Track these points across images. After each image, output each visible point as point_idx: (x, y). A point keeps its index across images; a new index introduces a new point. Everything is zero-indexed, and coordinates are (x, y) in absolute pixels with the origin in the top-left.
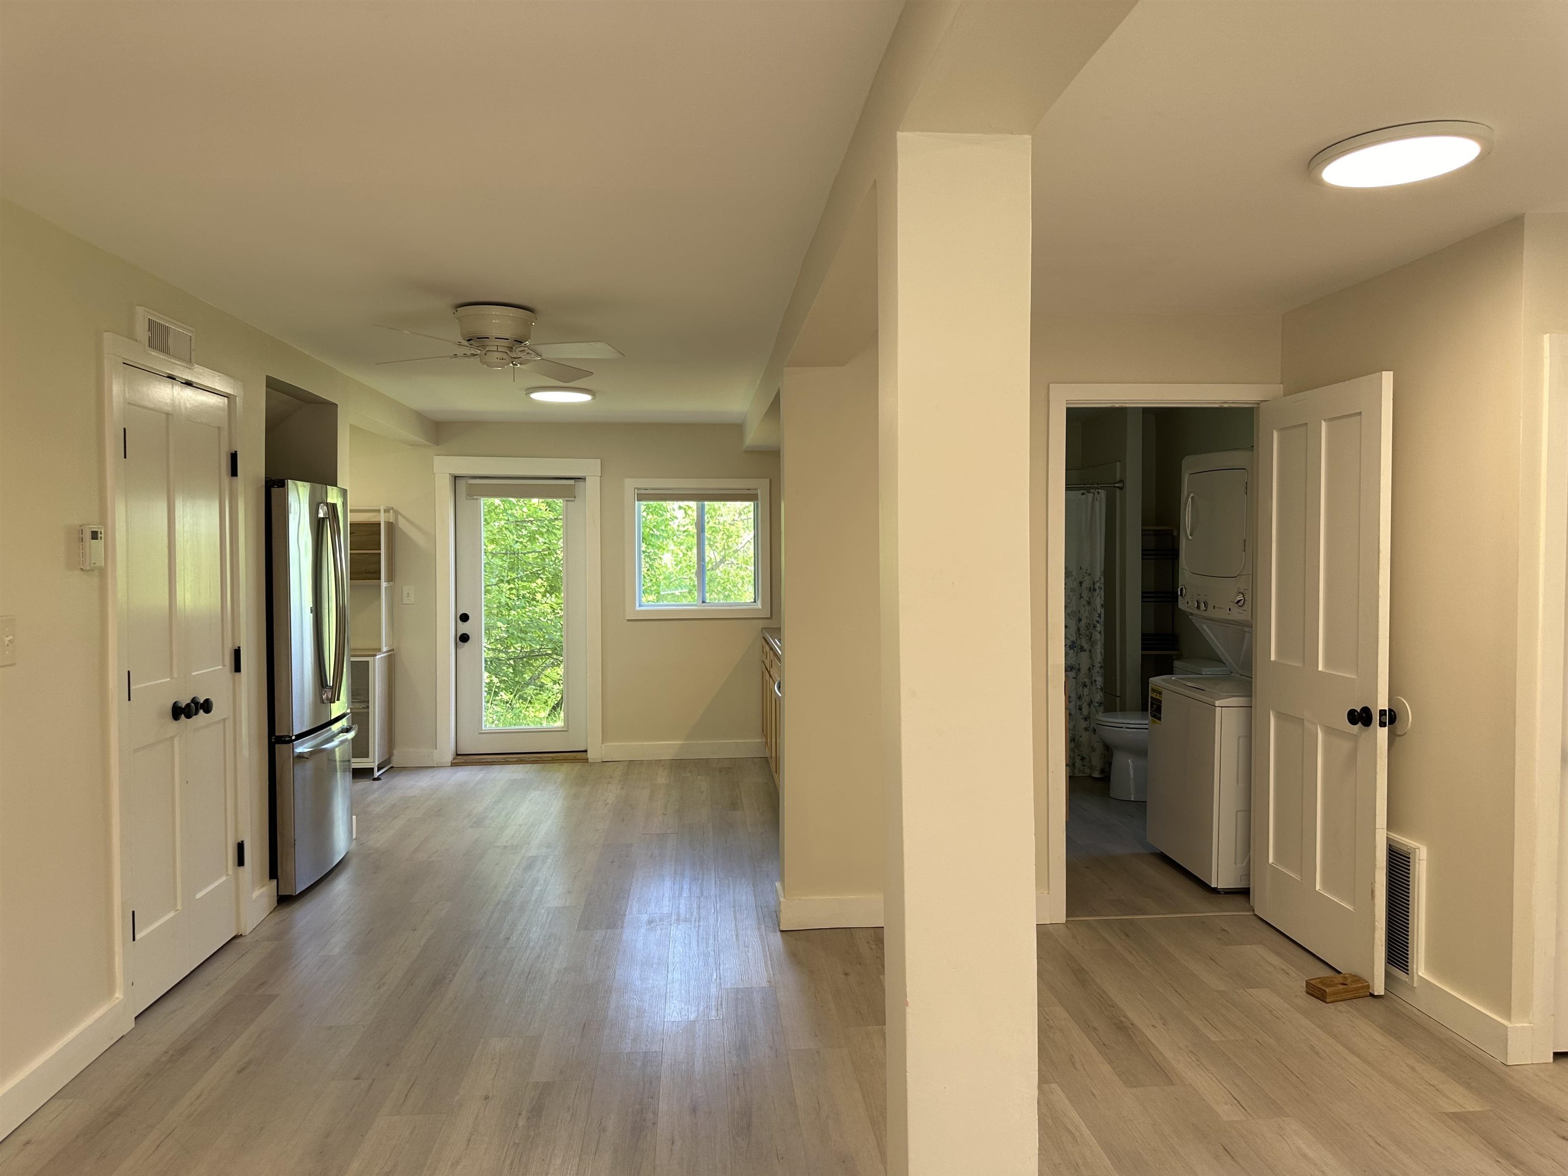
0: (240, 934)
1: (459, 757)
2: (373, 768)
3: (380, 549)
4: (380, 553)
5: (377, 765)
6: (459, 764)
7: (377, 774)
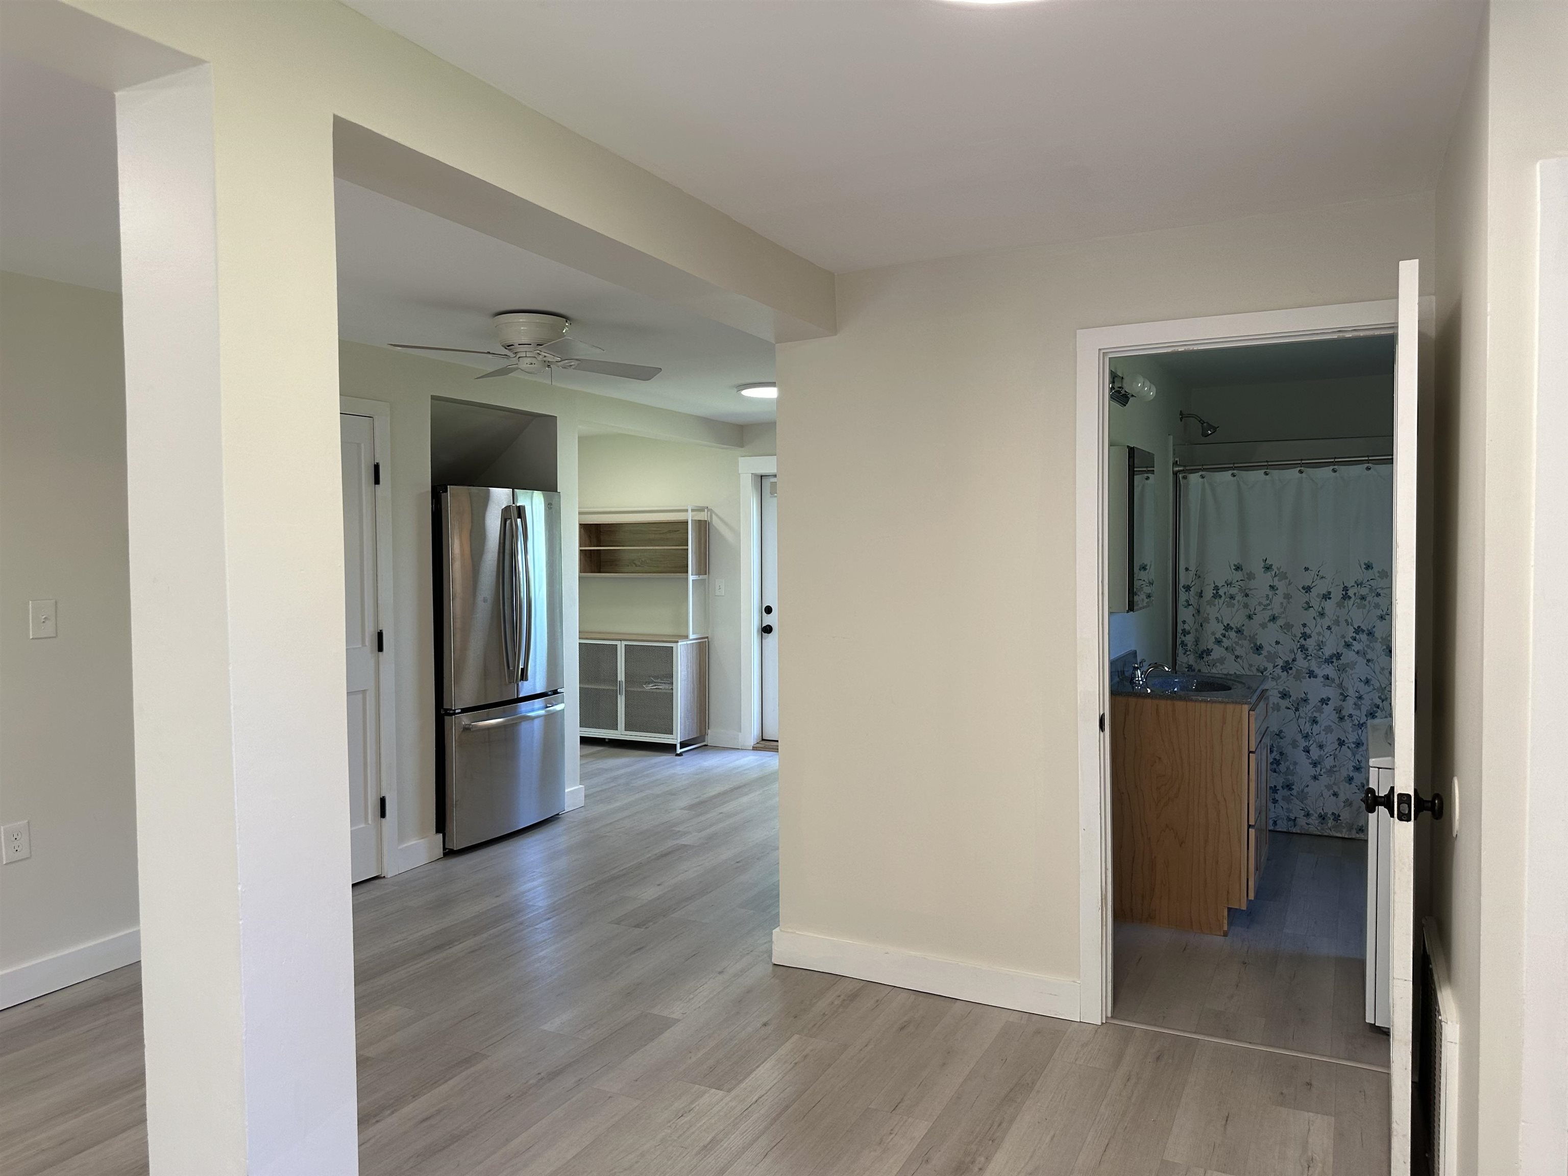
0: (383, 876)
1: (763, 742)
2: (676, 745)
3: (688, 546)
4: (688, 549)
5: (679, 742)
6: (760, 749)
7: (679, 751)
